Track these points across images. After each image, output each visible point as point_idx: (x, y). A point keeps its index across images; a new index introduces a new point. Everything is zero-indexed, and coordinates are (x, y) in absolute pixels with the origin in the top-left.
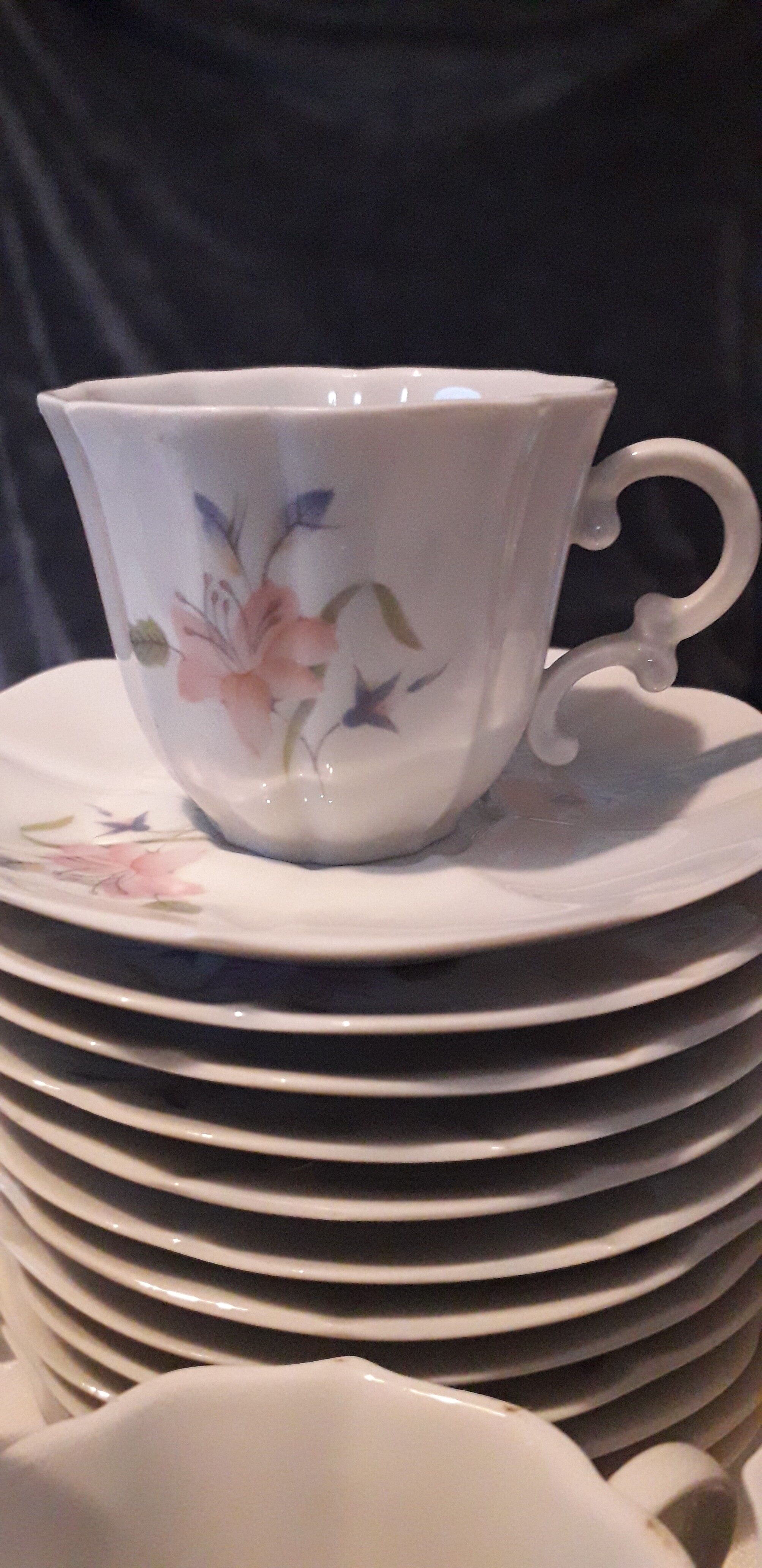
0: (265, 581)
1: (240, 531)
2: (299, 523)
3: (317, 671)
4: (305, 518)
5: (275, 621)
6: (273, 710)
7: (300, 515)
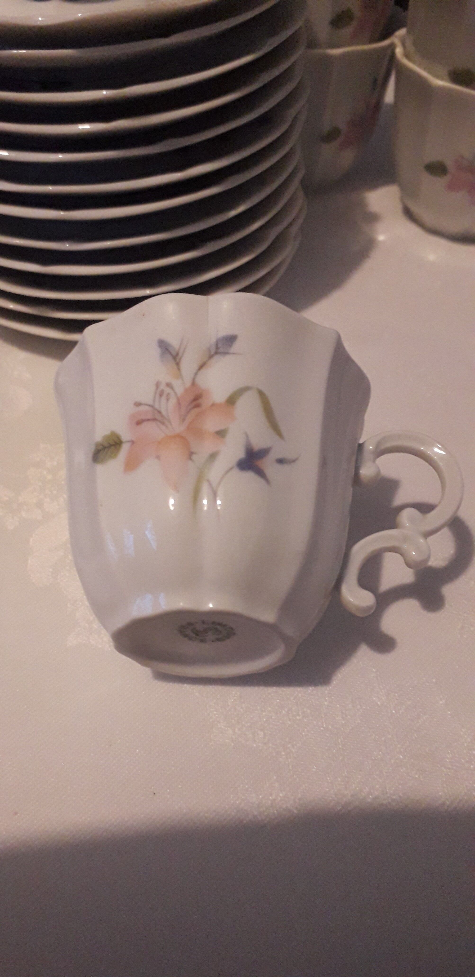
0: (194, 383)
1: (182, 356)
2: (216, 353)
3: (221, 434)
4: (221, 350)
5: (198, 406)
6: (190, 459)
7: (217, 348)
